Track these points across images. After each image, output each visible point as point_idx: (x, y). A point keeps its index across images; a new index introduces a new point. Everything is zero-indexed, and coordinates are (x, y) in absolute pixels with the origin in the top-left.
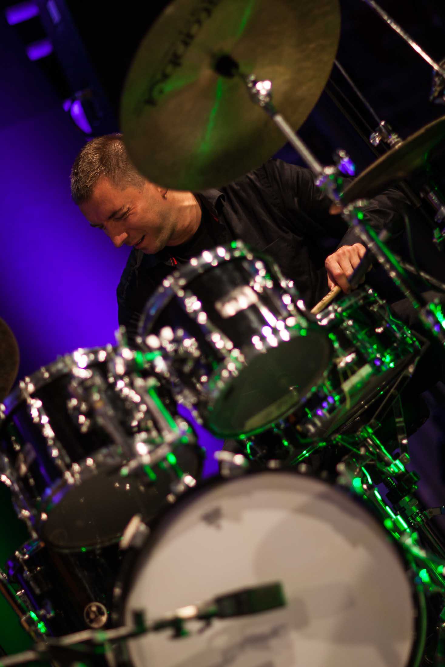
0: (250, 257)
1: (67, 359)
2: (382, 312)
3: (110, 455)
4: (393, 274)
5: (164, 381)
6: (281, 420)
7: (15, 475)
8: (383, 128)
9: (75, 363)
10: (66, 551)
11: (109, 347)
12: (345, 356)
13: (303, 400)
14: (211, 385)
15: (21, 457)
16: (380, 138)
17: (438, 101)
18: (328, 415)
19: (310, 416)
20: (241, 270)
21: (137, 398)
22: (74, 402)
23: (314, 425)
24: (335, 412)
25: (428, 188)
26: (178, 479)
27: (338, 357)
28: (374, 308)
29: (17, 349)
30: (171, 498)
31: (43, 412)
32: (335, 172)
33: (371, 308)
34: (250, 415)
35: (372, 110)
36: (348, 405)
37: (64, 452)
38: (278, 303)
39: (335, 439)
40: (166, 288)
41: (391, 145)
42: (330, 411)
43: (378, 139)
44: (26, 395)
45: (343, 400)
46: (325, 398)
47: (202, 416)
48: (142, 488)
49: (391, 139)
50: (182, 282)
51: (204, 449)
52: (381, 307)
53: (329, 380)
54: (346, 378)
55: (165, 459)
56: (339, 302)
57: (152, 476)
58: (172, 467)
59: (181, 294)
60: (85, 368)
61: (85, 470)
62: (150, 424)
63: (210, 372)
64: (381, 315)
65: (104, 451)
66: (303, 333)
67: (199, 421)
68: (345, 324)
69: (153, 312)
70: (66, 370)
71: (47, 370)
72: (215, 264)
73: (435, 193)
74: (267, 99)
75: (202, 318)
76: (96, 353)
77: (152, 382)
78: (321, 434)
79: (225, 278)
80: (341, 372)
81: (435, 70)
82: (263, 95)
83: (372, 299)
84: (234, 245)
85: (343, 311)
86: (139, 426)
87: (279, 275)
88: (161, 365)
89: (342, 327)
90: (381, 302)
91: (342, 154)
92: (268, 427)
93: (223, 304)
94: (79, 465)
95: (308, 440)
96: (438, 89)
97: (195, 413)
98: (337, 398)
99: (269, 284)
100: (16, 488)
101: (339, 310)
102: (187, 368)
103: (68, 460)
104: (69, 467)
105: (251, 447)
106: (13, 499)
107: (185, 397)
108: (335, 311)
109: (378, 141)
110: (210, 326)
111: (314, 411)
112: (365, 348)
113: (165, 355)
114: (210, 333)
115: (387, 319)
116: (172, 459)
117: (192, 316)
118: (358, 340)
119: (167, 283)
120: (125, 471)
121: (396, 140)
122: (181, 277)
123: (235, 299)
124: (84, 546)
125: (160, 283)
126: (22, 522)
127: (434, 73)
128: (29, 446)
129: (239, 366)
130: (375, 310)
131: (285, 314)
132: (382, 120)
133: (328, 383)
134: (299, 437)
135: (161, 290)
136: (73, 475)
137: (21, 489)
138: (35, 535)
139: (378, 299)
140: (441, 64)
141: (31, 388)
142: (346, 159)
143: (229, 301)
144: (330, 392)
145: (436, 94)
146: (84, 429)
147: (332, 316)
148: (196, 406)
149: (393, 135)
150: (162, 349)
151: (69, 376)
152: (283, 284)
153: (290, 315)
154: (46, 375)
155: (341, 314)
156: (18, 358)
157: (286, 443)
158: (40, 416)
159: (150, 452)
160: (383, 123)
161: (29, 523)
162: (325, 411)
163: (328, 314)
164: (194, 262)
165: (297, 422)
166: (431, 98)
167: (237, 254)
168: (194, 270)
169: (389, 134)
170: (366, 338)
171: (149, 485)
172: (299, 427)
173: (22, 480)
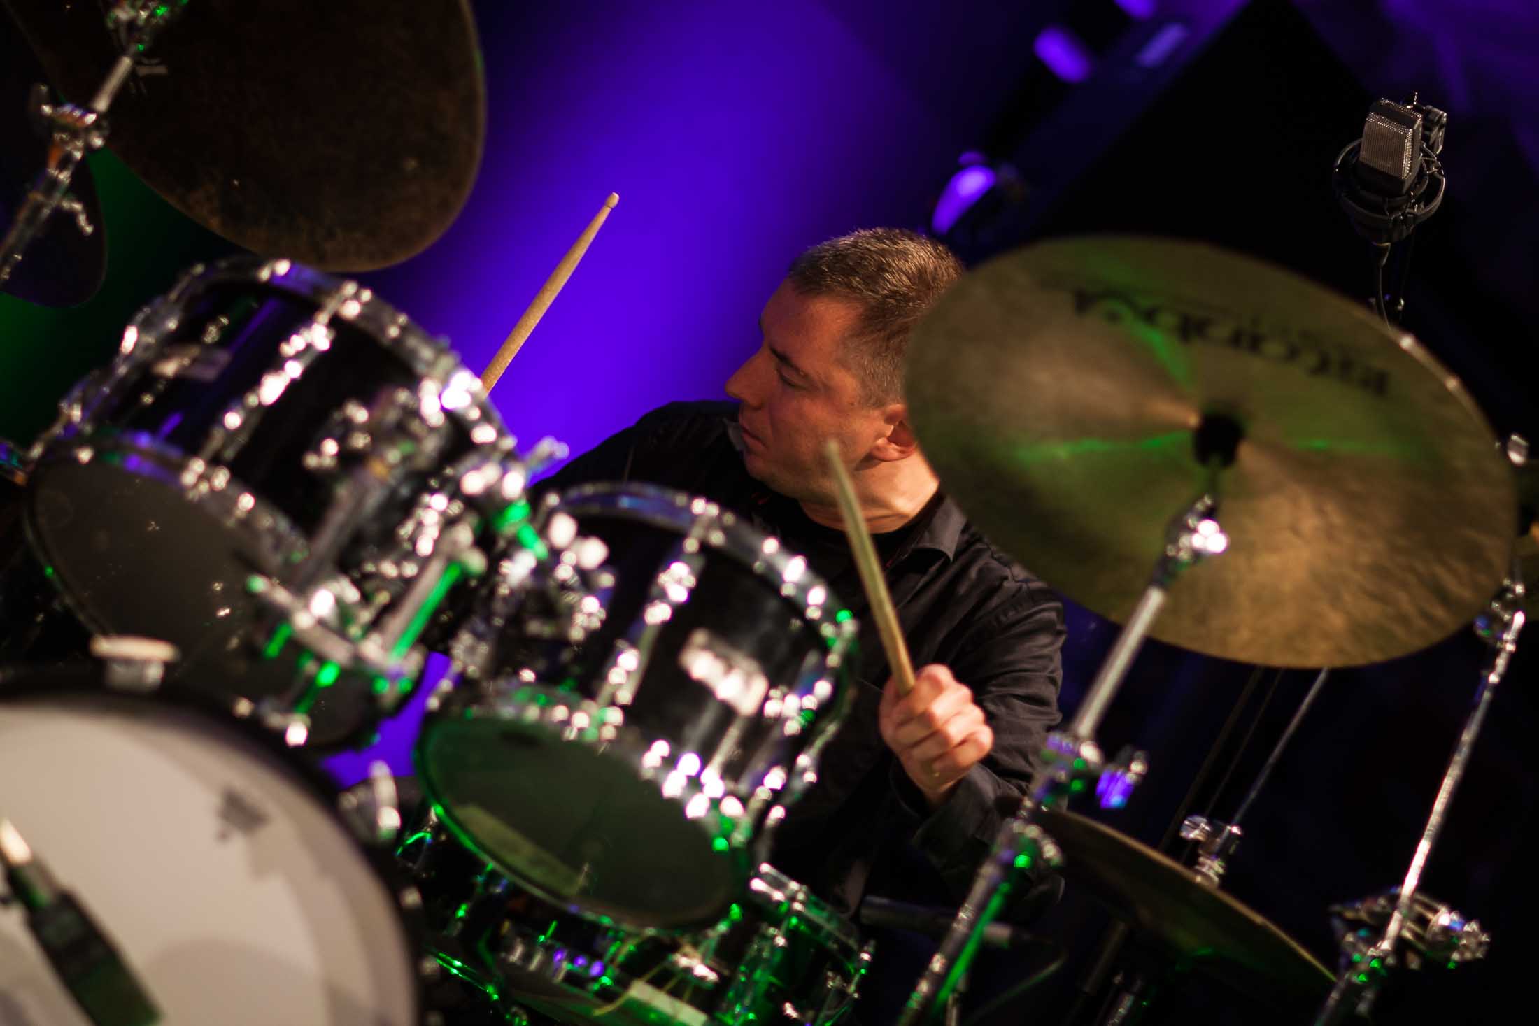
0: (833, 660)
1: (447, 361)
2: (831, 1000)
3: (279, 542)
4: (924, 987)
5: (484, 592)
6: (508, 878)
7: (149, 355)
8: (1225, 834)
9: (445, 382)
10: (29, 535)
11: (509, 443)
12: (703, 961)
13: (572, 909)
14: (521, 696)
15: (195, 351)
16: (1200, 838)
17: (1337, 924)
18: (561, 976)
19: (542, 938)
20: (798, 653)
21: (425, 546)
22: (360, 414)
23: (527, 957)
24: (575, 990)
25: (1138, 985)
26: (290, 708)
27: (696, 945)
28: (833, 979)
29: (420, 249)
30: (243, 707)
31: (308, 359)
32: (1092, 767)
33: (830, 974)
34: (492, 806)
35: (1253, 795)
36: (600, 1011)
37: (242, 439)
38: (758, 764)
39: (514, 1015)
40: (688, 508)
41: (1197, 867)
42: (571, 978)
43: (1198, 835)
44: (331, 306)
45: (606, 995)
46: (596, 955)
47: (447, 701)
48: (234, 642)
49: (1209, 862)
50: (717, 538)
51: (376, 739)
52: (841, 994)
53: (638, 946)
54: (658, 983)
55: (321, 660)
56: (813, 898)
57: (273, 649)
58: (311, 680)
59: (691, 545)
60: (443, 409)
61: (225, 500)
62: (383, 598)
63: (547, 679)
64: (823, 1001)
65: (283, 525)
66: (720, 844)
67: (433, 703)
68: (772, 931)
69: (625, 503)
70: (420, 368)
71: (404, 329)
72: (787, 590)
73: (1136, 1003)
74: (1184, 556)
75: (658, 614)
76: (486, 418)
77: (476, 562)
78: (515, 981)
79: (767, 626)
80: (666, 964)
81: (1398, 890)
82: (1191, 542)
83: (851, 967)
84: (844, 616)
85: (798, 914)
86: (367, 577)
87: (819, 743)
88: (517, 570)
89: (764, 926)
90: (852, 988)
91: (1137, 767)
92: (484, 857)
93: (706, 647)
94: (229, 482)
95: (489, 958)
96: (1363, 915)
97: (446, 685)
98: (606, 980)
99: (792, 727)
100: (122, 370)
101: (798, 906)
102: (535, 627)
103: (229, 454)
104: (215, 462)
105: (421, 840)
106: (96, 373)
107: (471, 650)
108: (792, 899)
109: (1192, 835)
110: (648, 637)
111: (558, 945)
112: (739, 998)
113: (544, 569)
114: (634, 644)
115: (822, 1015)
116: (327, 676)
117: (654, 591)
118: (749, 975)
119: (699, 506)
120: (259, 584)
121: (1212, 874)
122: (726, 530)
123: (729, 667)
124: (56, 570)
125: (694, 493)
126: (54, 414)
127: (1393, 891)
128: (223, 357)
129: (591, 736)
130: (830, 984)
131: (743, 787)
132: (1240, 825)
133: (631, 947)
134: (487, 934)
135: (681, 499)
136: (202, 477)
137: (124, 379)
138: (37, 451)
139: (856, 978)
140: (1419, 897)
141: (351, 310)
142: (1131, 778)
143: (718, 656)
144: (612, 961)
145: (1349, 915)
146: (312, 461)
147: (778, 896)
148: (462, 681)
149: (1221, 863)
150: (556, 554)
151: (412, 380)
152: (804, 760)
153: (744, 801)
154: (393, 332)
155: (791, 912)
156: (401, 258)
157: (461, 913)
158: (297, 356)
159: (321, 622)
160: (1235, 830)
161: (58, 430)
162: (566, 966)
163: (779, 886)
164: (770, 546)
165: (516, 918)
166: (1337, 908)
167: (827, 630)
168: (754, 553)
169: (1220, 854)
170: (762, 988)
171: (251, 651)
172: (507, 925)
173: (144, 374)
